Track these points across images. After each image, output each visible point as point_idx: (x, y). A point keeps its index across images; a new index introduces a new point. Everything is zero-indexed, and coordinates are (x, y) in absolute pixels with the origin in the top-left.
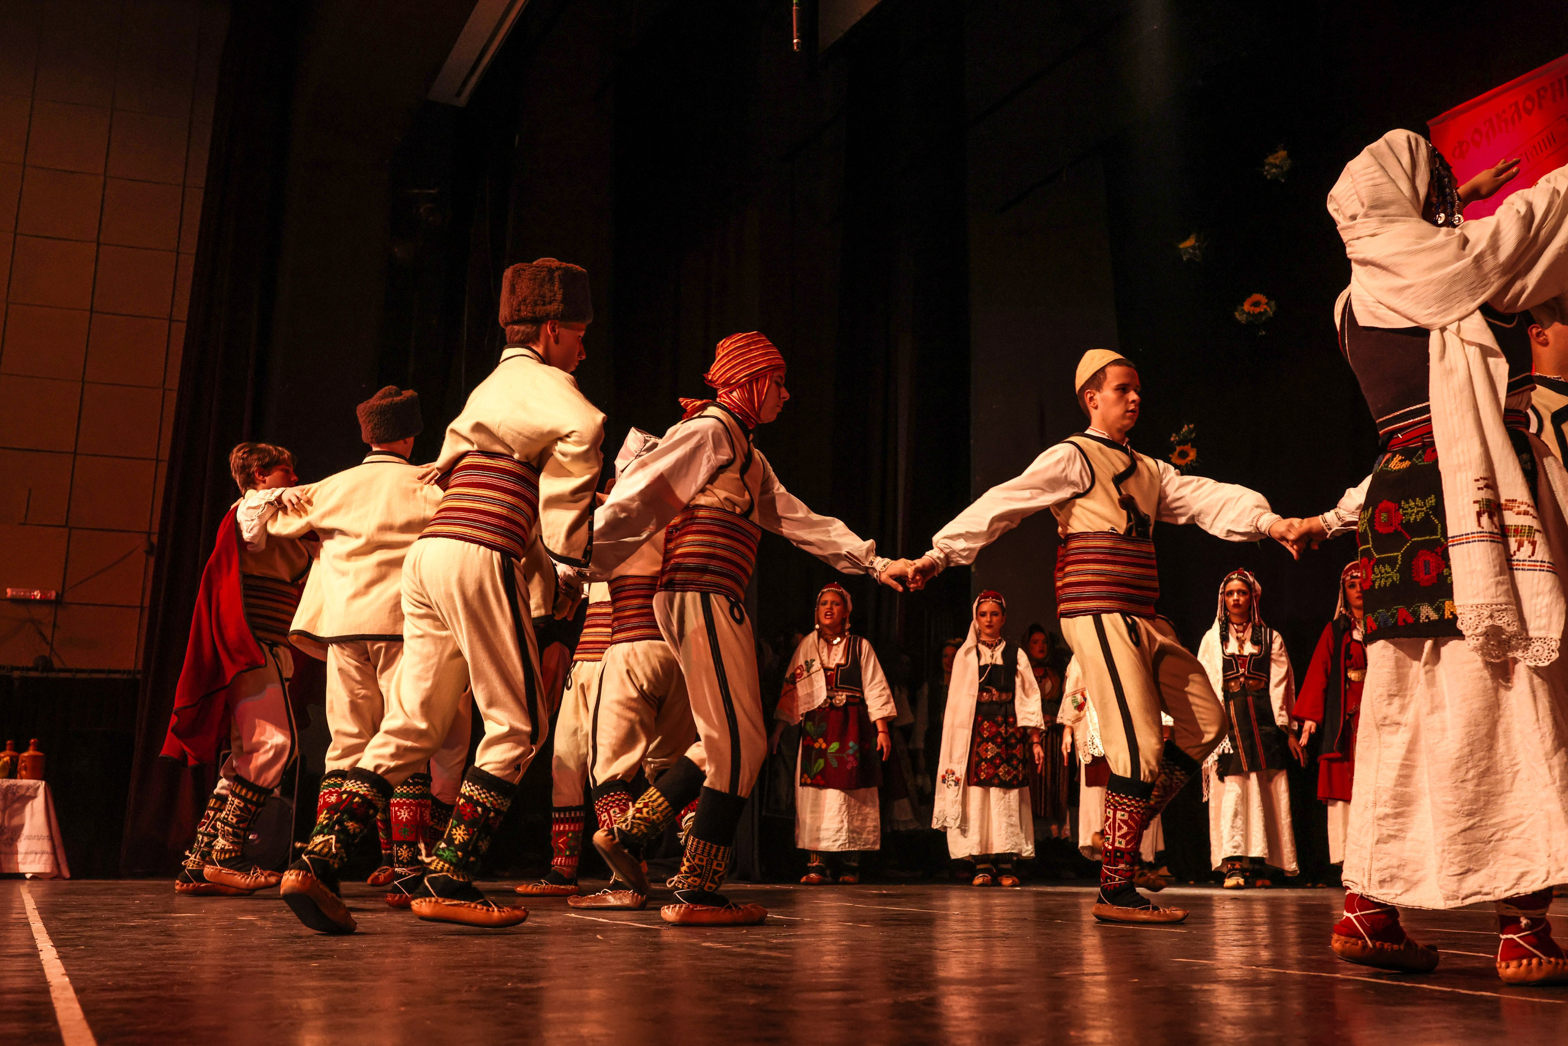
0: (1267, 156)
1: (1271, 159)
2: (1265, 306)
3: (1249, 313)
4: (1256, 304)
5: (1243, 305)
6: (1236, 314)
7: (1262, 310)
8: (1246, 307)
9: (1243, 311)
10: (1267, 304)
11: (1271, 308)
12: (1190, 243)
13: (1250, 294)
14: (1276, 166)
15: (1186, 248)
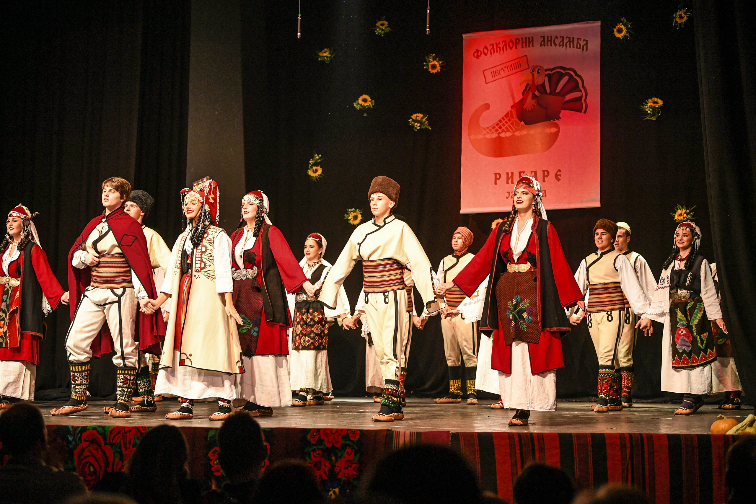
0: (376, 22)
1: (378, 24)
2: (370, 103)
3: (361, 105)
4: (365, 100)
5: (358, 100)
6: (355, 104)
7: (368, 105)
8: (360, 101)
9: (358, 104)
10: (370, 101)
11: (372, 104)
12: (326, 54)
13: (361, 95)
14: (383, 30)
15: (323, 56)
